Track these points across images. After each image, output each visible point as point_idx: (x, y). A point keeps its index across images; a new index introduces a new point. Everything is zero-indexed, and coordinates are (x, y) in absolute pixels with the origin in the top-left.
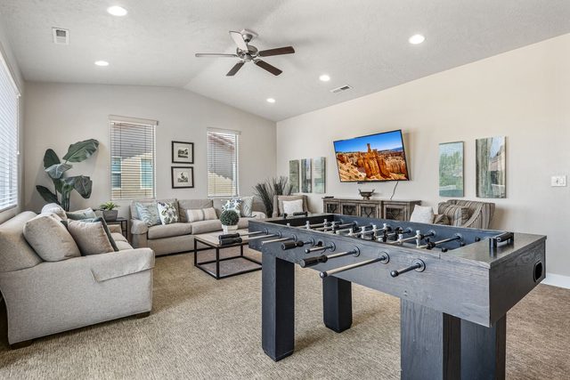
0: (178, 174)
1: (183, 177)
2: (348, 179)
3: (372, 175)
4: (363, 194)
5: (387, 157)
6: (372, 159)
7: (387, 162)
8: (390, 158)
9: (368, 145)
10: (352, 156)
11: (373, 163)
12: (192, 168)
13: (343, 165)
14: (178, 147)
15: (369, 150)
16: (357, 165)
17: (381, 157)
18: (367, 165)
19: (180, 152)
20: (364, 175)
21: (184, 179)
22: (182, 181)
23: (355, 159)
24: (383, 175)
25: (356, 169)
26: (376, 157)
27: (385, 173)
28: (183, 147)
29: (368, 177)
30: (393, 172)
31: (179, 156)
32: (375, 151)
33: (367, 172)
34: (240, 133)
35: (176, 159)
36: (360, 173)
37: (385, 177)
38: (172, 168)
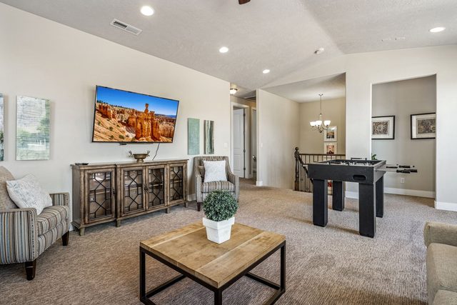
2: (107, 138)
3: (142, 136)
4: (136, 156)
5: (161, 122)
6: (147, 120)
7: (160, 126)
8: (164, 122)
9: (147, 105)
10: (122, 112)
11: (147, 125)
13: (105, 120)
15: (147, 110)
16: (127, 124)
17: (156, 120)
18: (139, 125)
20: (132, 136)
23: (126, 116)
24: (153, 137)
25: (124, 128)
26: (152, 119)
27: (156, 136)
29: (136, 138)
30: (163, 136)
32: (152, 113)
33: (137, 132)
36: (127, 133)
37: (155, 139)
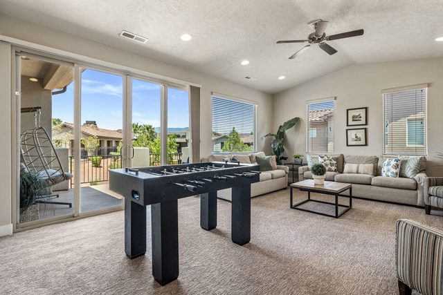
0: (352, 134)
1: (357, 137)
12: (366, 129)
14: (352, 113)
19: (354, 117)
21: (357, 139)
22: (356, 140)
28: (356, 113)
31: (354, 120)
34: (429, 85)
35: (351, 122)
38: (347, 130)
